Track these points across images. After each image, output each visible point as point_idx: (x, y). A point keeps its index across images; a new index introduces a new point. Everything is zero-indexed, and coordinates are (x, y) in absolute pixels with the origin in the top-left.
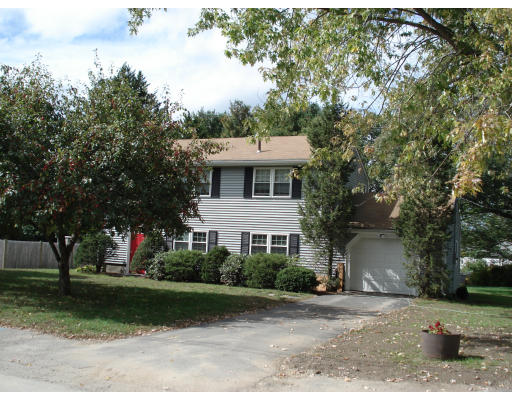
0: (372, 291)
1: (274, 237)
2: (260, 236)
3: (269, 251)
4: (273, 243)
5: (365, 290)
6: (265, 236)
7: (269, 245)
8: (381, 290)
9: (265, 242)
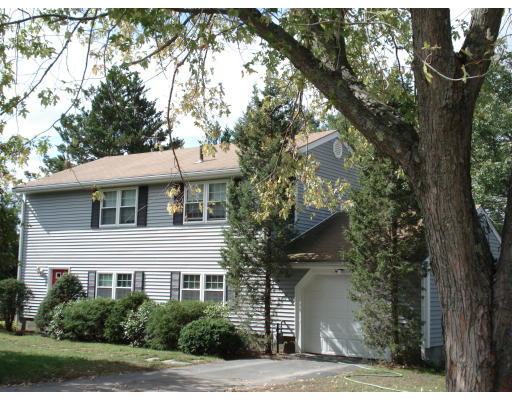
0: (333, 353)
1: (208, 278)
2: (192, 277)
3: (202, 298)
4: (208, 286)
5: (323, 352)
6: (198, 277)
7: (202, 289)
8: (345, 353)
9: (198, 285)
